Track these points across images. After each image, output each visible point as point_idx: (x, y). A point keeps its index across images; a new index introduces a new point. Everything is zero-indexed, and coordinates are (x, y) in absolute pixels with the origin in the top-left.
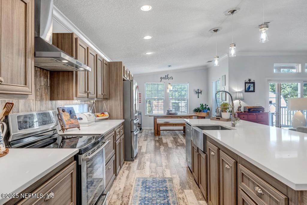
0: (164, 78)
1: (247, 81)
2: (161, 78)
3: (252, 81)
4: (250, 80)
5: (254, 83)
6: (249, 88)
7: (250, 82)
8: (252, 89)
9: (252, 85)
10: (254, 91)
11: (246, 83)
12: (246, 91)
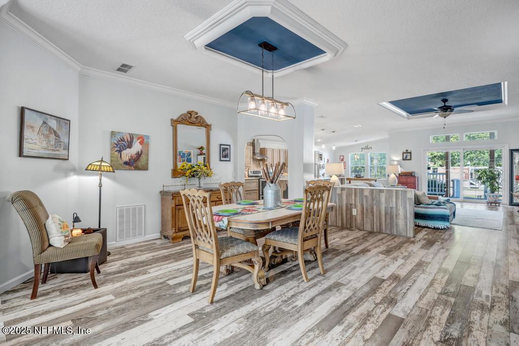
0: (364, 148)
1: (405, 151)
2: (362, 149)
3: (409, 151)
4: (407, 151)
5: (410, 153)
6: (406, 157)
7: (407, 152)
8: (409, 158)
9: (409, 154)
10: (410, 159)
11: (403, 153)
12: (403, 160)
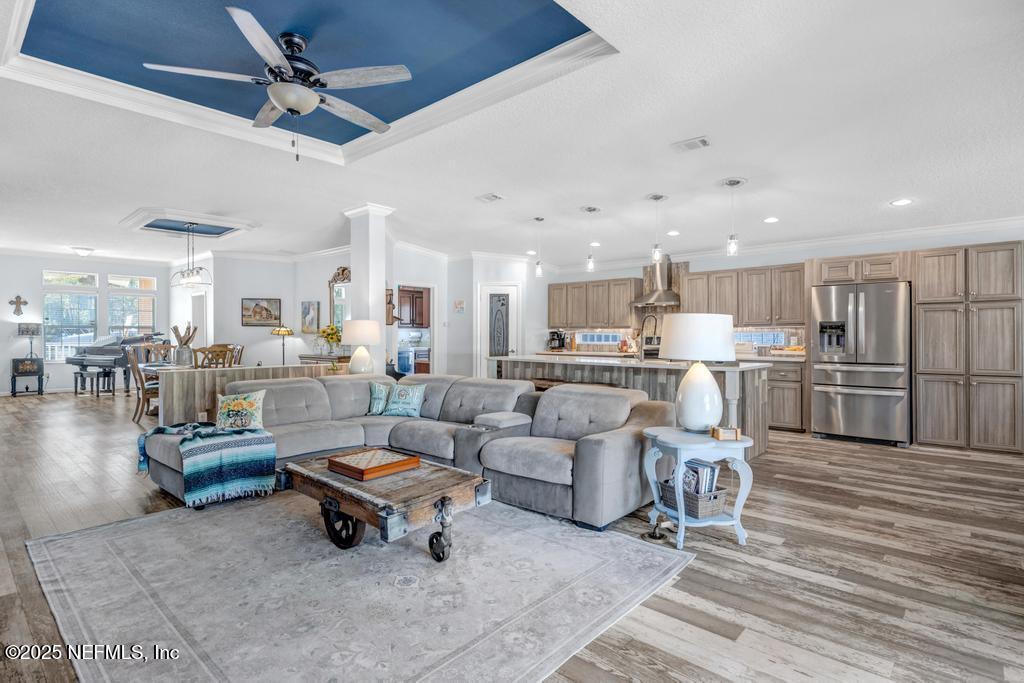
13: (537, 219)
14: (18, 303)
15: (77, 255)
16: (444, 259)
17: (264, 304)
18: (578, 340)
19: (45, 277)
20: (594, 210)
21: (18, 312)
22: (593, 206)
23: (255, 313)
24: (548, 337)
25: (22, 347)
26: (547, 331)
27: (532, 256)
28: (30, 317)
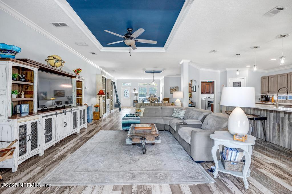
13: (237, 55)
14: (135, 89)
15: (142, 80)
16: (219, 72)
17: (175, 88)
18: (275, 98)
19: (139, 84)
20: (257, 47)
21: (135, 91)
22: (256, 46)
23: (173, 90)
24: (260, 97)
25: (135, 98)
26: (260, 95)
27: (249, 67)
28: (137, 92)
